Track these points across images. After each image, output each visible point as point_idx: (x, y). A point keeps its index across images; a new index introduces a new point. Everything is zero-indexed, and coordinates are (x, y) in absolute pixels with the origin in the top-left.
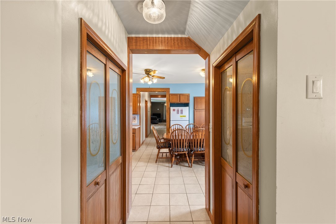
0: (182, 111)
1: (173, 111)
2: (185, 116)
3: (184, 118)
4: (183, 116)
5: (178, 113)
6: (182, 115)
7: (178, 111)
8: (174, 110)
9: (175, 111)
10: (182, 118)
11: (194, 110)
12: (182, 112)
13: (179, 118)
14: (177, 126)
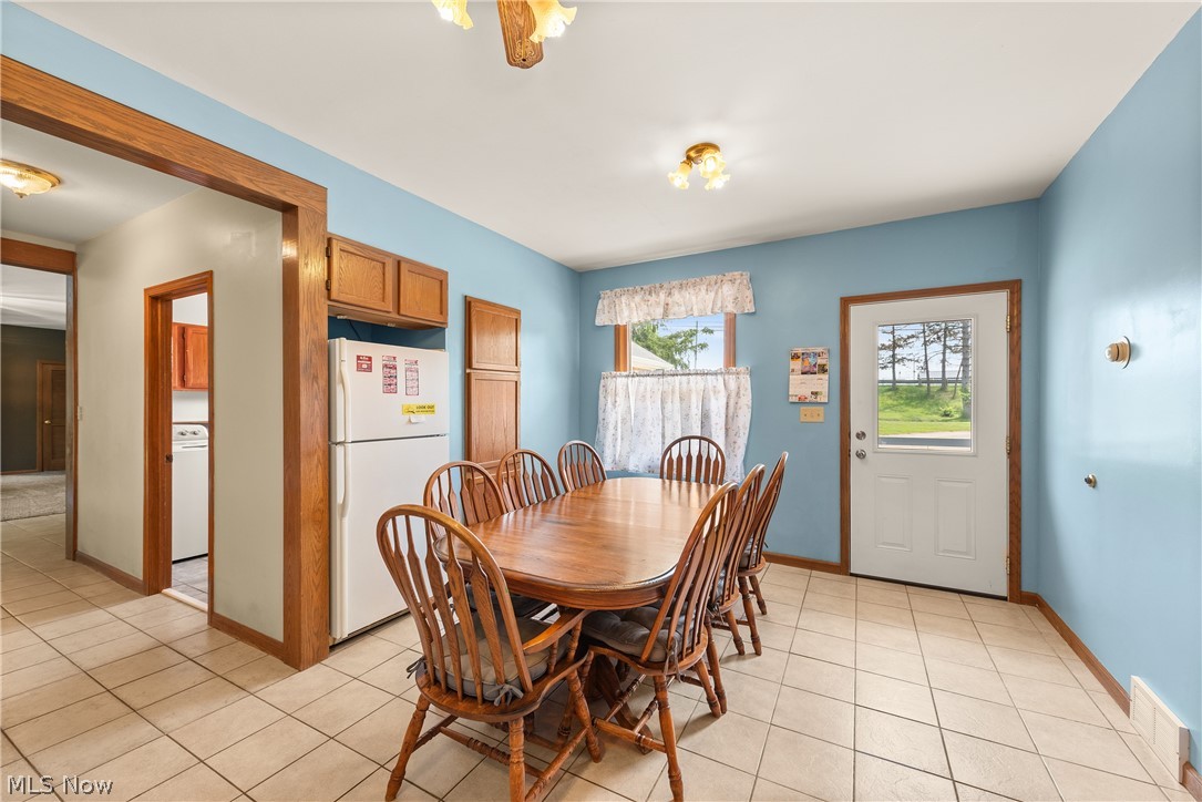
0: (413, 372)
1: (359, 368)
2: (431, 409)
3: (422, 417)
4: (422, 408)
5: (390, 385)
6: (414, 401)
7: (390, 367)
8: (363, 363)
9: (369, 369)
10: (414, 418)
11: (468, 375)
12: (414, 389)
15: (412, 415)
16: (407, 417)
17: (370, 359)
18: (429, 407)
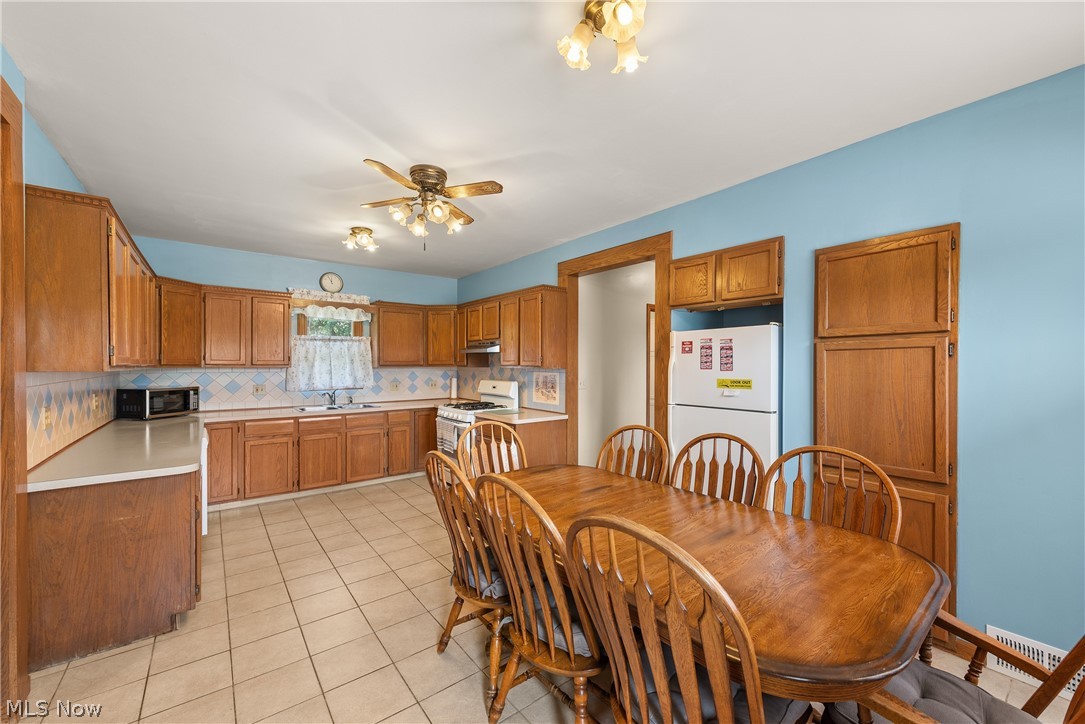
0: (727, 349)
1: (684, 351)
2: (746, 384)
3: (737, 391)
4: (736, 384)
5: (706, 363)
6: (728, 376)
7: (707, 348)
8: (687, 348)
9: (691, 351)
10: (727, 391)
11: (815, 345)
12: (727, 363)
13: (714, 395)
14: (722, 443)
15: (726, 389)
16: (721, 389)
17: (691, 343)
18: (745, 382)
